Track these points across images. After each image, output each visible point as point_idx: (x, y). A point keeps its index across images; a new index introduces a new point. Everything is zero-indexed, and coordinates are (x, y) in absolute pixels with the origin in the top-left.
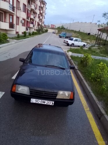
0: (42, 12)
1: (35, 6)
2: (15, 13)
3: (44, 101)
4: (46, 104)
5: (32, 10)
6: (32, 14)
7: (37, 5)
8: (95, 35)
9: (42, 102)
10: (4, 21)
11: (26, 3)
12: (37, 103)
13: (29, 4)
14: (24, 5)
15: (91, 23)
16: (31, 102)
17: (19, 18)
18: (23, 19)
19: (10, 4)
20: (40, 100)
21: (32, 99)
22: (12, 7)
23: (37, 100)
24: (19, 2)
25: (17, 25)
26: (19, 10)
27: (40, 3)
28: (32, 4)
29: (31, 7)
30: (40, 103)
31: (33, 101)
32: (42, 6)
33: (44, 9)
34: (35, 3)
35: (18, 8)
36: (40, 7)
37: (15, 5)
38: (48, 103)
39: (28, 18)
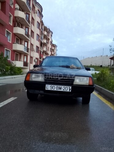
0: (53, 53)
1: (47, 48)
2: (29, 54)
3: (60, 86)
4: (62, 90)
5: (44, 52)
6: (44, 55)
7: (48, 47)
8: (108, 66)
9: (57, 89)
10: (19, 60)
11: (39, 46)
12: (52, 90)
13: (42, 47)
14: (37, 47)
15: (102, 56)
16: (46, 89)
17: (32, 58)
18: (36, 58)
19: (25, 46)
20: (56, 86)
21: (46, 85)
22: (26, 49)
23: (53, 86)
24: (33, 45)
25: (31, 64)
26: (33, 51)
27: (51, 46)
28: (44, 47)
29: (43, 49)
30: (55, 90)
31: (49, 87)
32: (53, 48)
33: (55, 51)
34: (47, 46)
35: (32, 50)
36: (51, 49)
37: (29, 47)
38: (65, 90)
39: (40, 58)
